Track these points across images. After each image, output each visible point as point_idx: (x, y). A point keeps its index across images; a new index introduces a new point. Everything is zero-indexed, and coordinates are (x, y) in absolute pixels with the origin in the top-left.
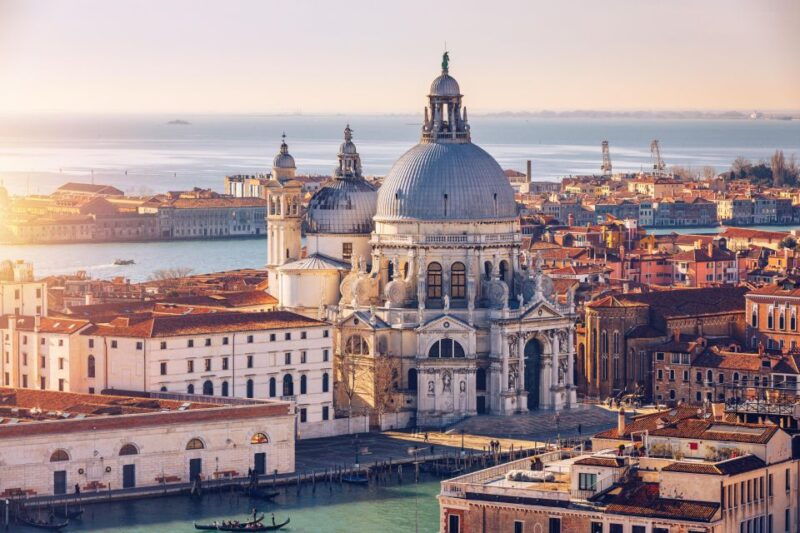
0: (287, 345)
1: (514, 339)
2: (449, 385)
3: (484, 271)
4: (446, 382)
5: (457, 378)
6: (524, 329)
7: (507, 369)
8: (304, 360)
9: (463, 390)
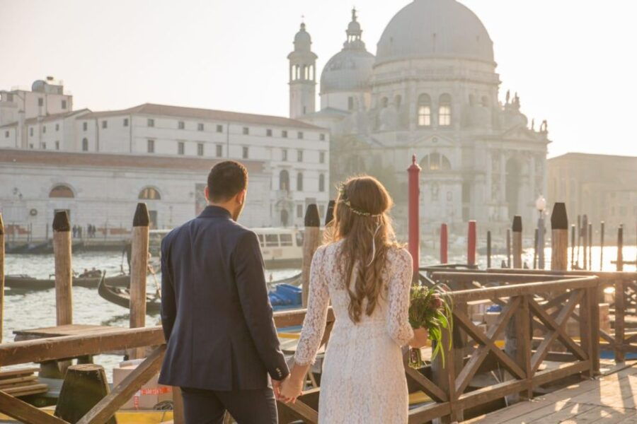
0: (284, 143)
1: (496, 155)
2: (437, 195)
3: (468, 101)
4: (435, 192)
5: (444, 189)
6: (505, 146)
7: (490, 181)
8: (300, 160)
9: (449, 199)
